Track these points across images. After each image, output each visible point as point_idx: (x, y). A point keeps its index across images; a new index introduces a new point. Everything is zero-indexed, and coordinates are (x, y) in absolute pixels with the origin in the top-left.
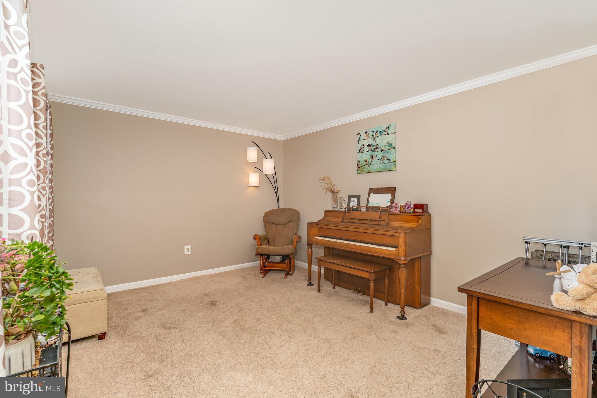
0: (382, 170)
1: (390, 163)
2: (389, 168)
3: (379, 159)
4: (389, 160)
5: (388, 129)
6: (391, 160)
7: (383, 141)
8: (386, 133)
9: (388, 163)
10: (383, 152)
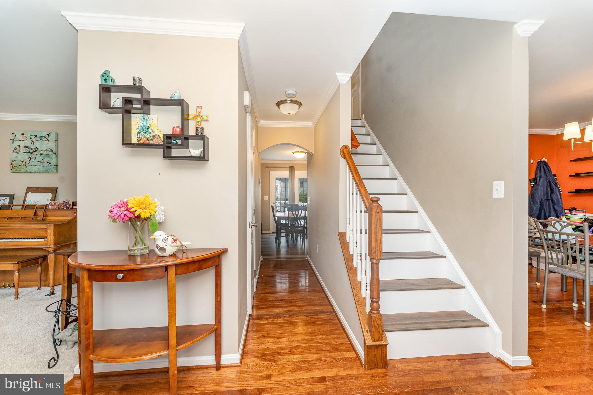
0: (41, 172)
1: (50, 166)
2: (50, 170)
3: (38, 162)
4: (50, 163)
5: (48, 136)
6: (51, 164)
7: (43, 146)
8: (46, 139)
9: (48, 166)
10: (43, 155)
